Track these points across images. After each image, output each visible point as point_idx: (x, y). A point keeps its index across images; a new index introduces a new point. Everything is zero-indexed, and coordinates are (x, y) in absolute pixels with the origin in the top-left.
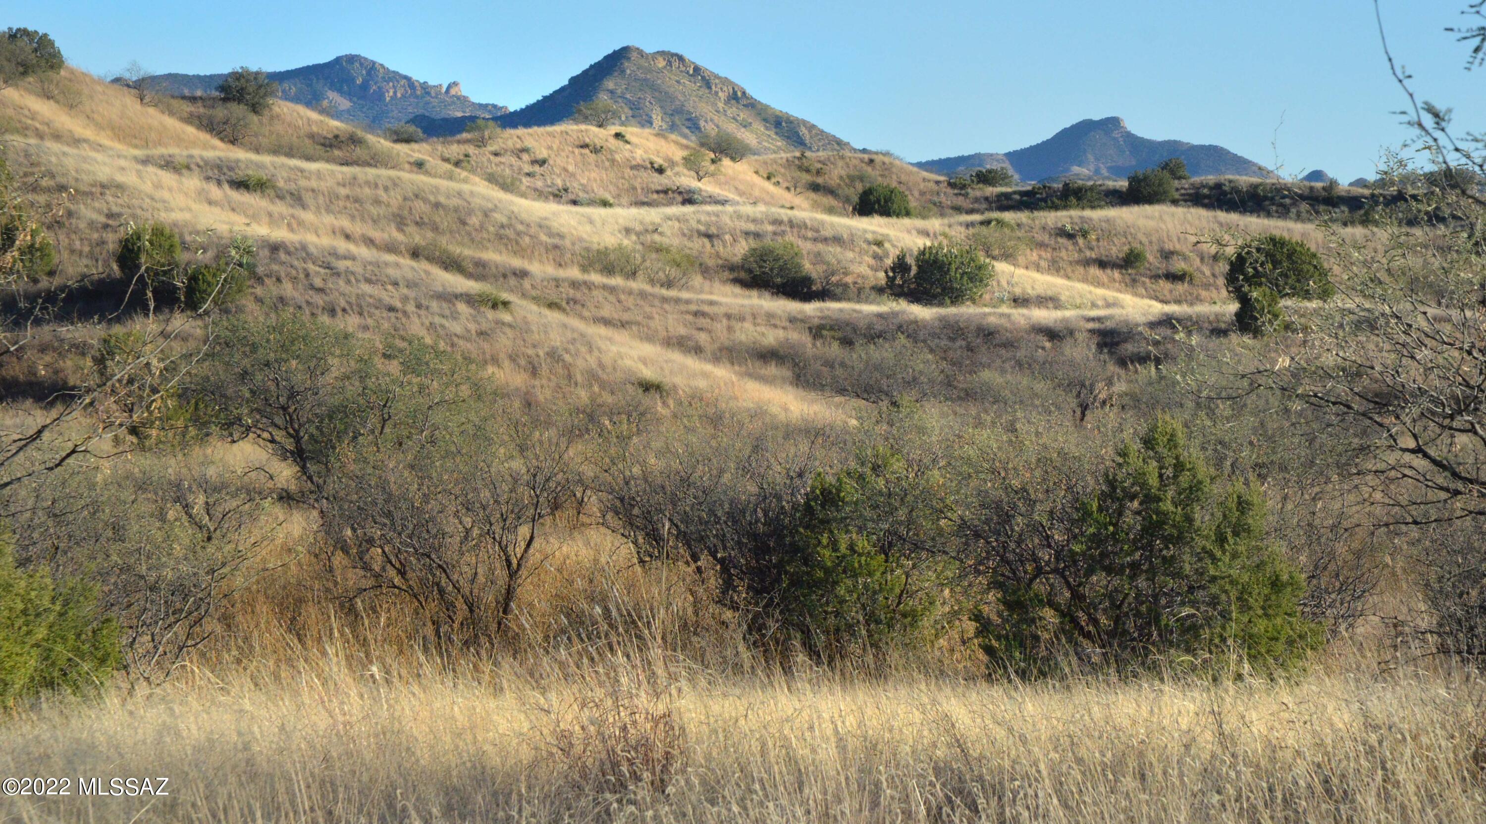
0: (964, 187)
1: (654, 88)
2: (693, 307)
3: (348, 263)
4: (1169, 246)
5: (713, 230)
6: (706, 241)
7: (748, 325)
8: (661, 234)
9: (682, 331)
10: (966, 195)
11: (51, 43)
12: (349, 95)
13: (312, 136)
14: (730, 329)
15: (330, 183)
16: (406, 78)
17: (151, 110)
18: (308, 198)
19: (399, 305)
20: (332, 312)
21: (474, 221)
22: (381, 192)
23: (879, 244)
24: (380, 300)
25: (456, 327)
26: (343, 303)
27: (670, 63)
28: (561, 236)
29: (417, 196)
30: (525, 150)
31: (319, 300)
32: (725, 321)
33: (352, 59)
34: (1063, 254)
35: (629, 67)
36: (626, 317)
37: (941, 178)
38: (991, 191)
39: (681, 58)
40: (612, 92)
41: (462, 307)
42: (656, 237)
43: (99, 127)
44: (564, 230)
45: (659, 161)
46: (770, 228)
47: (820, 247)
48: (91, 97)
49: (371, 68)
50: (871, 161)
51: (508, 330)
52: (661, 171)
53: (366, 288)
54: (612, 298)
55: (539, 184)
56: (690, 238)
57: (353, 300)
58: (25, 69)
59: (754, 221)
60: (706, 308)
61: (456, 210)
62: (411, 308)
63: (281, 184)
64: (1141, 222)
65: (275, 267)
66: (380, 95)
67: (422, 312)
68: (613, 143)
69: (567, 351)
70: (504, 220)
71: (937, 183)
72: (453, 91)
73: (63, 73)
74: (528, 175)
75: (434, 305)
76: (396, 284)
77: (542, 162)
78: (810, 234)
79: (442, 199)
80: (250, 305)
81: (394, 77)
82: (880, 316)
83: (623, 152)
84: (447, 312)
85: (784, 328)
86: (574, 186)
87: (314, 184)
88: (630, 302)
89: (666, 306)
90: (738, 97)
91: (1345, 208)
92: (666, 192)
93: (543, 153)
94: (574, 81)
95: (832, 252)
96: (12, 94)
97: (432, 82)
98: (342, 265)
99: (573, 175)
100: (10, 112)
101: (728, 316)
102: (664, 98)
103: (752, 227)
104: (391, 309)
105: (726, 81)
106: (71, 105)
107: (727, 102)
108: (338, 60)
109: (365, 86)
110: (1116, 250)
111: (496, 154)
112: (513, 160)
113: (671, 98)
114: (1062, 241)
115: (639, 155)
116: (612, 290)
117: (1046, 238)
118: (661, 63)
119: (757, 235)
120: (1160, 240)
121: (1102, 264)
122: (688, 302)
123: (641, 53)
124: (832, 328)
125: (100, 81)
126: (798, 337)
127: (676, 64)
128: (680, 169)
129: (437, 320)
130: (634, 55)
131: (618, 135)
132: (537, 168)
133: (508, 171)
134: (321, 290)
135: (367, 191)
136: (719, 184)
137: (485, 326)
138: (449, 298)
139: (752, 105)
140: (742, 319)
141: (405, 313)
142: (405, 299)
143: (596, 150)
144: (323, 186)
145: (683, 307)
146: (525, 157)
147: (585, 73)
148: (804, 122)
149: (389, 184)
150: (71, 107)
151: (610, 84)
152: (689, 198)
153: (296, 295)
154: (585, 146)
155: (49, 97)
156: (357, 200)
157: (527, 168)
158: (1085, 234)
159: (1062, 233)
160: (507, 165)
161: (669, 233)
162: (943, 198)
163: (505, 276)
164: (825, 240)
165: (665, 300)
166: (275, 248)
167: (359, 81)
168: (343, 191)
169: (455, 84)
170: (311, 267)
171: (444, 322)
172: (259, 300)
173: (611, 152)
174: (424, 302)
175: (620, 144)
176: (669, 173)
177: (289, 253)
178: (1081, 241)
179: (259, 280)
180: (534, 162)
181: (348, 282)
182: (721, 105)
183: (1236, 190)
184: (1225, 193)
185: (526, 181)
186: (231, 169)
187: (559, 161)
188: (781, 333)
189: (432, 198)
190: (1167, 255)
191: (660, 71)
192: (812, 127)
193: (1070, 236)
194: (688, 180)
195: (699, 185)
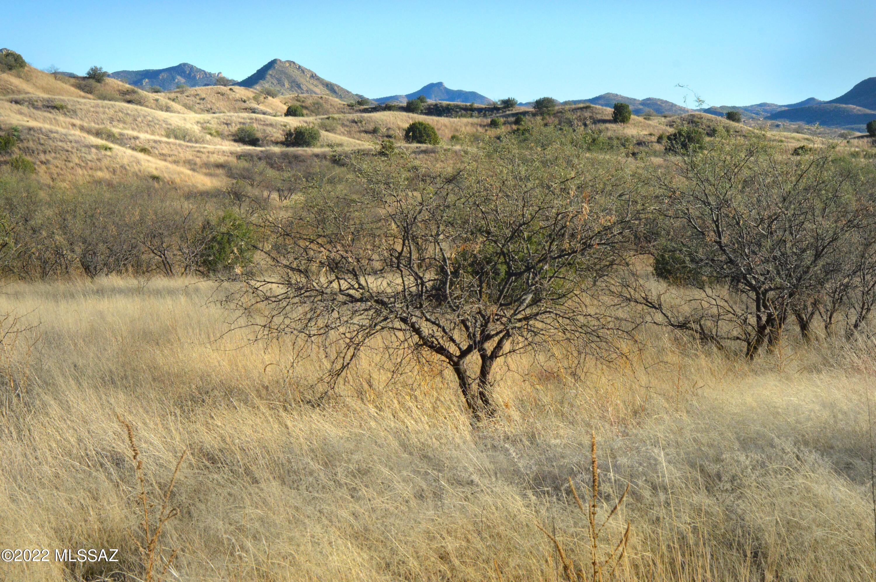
0: (353, 106)
1: (285, 74)
2: (197, 149)
3: (55, 135)
4: (389, 126)
5: (229, 122)
6: (226, 126)
7: (215, 155)
8: (210, 124)
9: (191, 157)
10: (353, 109)
11: (21, 58)
12: (184, 77)
13: (119, 91)
14: (208, 157)
15: (88, 106)
16: (204, 71)
17: (59, 82)
18: (79, 112)
19: (70, 149)
20: (45, 152)
21: (139, 119)
22: (107, 110)
23: (285, 126)
24: (63, 148)
25: (89, 157)
26: (50, 149)
27: (290, 65)
28: (170, 124)
29: (120, 111)
30: (198, 95)
31: (41, 148)
32: (207, 154)
33: (185, 64)
34: (353, 129)
35: (277, 66)
36: (171, 153)
37: (345, 103)
38: (362, 107)
39: (294, 63)
40: (271, 75)
41: (94, 150)
42: (208, 125)
43: (38, 88)
44: (172, 123)
45: (244, 98)
46: (248, 121)
47: (265, 127)
48: (36, 77)
49: (192, 68)
50: (321, 97)
51: (108, 158)
52: (245, 102)
53: (60, 144)
54: (168, 146)
55: (202, 107)
56: (220, 125)
57: (53, 148)
58: (10, 68)
59: (244, 118)
60: (202, 150)
61: (134, 116)
62: (74, 150)
63: (69, 107)
64: (382, 117)
65: (28, 136)
66: (195, 77)
67: (78, 152)
68: (229, 92)
69: (128, 165)
70: (151, 119)
71: (344, 105)
72: (220, 76)
73: (26, 68)
74: (199, 103)
75: (83, 150)
76: (71, 142)
77: (204, 99)
78: (262, 123)
79: (129, 112)
80: (16, 150)
81: (200, 71)
82: (262, 151)
83: (232, 95)
84: (87, 152)
85: (228, 156)
86: (214, 107)
87: (82, 107)
88: (173, 147)
89: (188, 149)
90: (313, 76)
91: (476, 112)
92: (246, 109)
93: (204, 96)
94: (258, 71)
95: (269, 129)
96: (5, 76)
97: (213, 72)
98: (52, 135)
99: (214, 103)
100: (2, 83)
101: (208, 152)
102: (289, 77)
103: (242, 121)
104: (67, 151)
105: (309, 71)
106: (27, 79)
107: (310, 78)
108: (180, 65)
109: (189, 74)
110: (371, 127)
111: (187, 96)
112: (193, 98)
113: (291, 77)
114: (354, 124)
115: (238, 96)
116: (168, 143)
117: (348, 123)
118: (287, 65)
119: (244, 124)
120: (387, 124)
121: (366, 132)
122: (196, 147)
123: (280, 61)
124: (244, 156)
125: (42, 72)
126: (233, 160)
127: (292, 65)
128: (253, 101)
129: (83, 155)
130: (278, 62)
131: (231, 89)
132: (201, 102)
133: (191, 103)
134: (42, 144)
135: (101, 109)
136: (266, 106)
137: (100, 156)
138: (89, 147)
139: (318, 79)
140: (213, 153)
141: (72, 153)
142: (73, 148)
143: (223, 95)
144: (85, 107)
145: (193, 149)
146: (198, 97)
147: (262, 68)
148: (336, 85)
149: (110, 106)
150: (28, 81)
151: (270, 72)
152: (254, 111)
153: (33, 146)
154: (219, 93)
155: (20, 77)
156: (97, 112)
157: (198, 101)
158: (361, 122)
159: (354, 122)
160: (190, 101)
161: (213, 123)
162: (345, 110)
163: (130, 139)
164: (267, 125)
165: (187, 146)
166: (30, 129)
167: (188, 72)
168: (92, 109)
169: (220, 73)
170: (41, 136)
171: (86, 155)
172: (20, 149)
173: (228, 95)
174: (80, 148)
175: (231, 92)
176: (247, 102)
177: (34, 131)
178: (359, 124)
179: (22, 141)
180: (201, 99)
181: (54, 141)
182: (308, 79)
183: (442, 106)
184: (438, 107)
185: (197, 106)
186: (52, 101)
187: (209, 99)
188: (226, 158)
189: (125, 112)
190: (388, 129)
191: (287, 67)
192: (338, 87)
193: (356, 123)
194: (254, 105)
195: (258, 106)
